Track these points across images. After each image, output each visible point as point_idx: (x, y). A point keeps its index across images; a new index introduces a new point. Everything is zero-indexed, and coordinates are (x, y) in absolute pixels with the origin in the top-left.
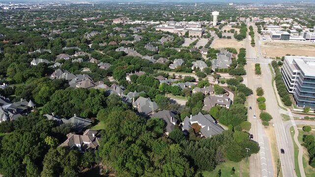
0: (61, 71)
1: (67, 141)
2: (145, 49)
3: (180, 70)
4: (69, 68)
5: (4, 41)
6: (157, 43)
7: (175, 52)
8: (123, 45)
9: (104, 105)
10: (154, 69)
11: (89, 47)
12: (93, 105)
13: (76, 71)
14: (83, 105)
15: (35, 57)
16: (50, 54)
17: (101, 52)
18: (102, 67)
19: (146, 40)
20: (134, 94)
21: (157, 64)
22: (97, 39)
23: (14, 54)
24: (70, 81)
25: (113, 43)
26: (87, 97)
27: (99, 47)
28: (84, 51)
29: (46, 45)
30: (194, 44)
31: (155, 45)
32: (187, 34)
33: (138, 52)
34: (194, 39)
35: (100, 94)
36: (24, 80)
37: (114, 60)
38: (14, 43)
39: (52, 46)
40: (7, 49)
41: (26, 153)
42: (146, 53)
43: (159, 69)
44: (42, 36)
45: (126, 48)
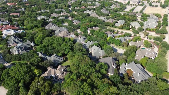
0: (52, 25)
1: (47, 72)
2: (101, 12)
3: (122, 28)
4: (57, 22)
5: (27, 4)
6: (109, 8)
7: (120, 15)
8: (89, 9)
9: (72, 49)
10: (105, 26)
11: (69, 9)
12: (66, 49)
13: (60, 25)
14: (60, 48)
15: (40, 14)
16: (48, 13)
17: (76, 13)
18: (75, 23)
19: (103, 6)
20: (91, 43)
21: (108, 23)
22: (74, 5)
23: (30, 12)
24: (56, 30)
25: (83, 8)
26: (63, 43)
27: (75, 10)
28: (66, 12)
29: (47, 7)
30: (133, 9)
31: (107, 10)
32: (129, 3)
33: (97, 14)
34: (133, 7)
35: (71, 42)
36: (32, 28)
37: (82, 19)
38: (31, 6)
39: (50, 8)
40: (27, 9)
41: (22, 79)
42: (101, 15)
43: (109, 26)
44: (46, 2)
45: (90, 11)
